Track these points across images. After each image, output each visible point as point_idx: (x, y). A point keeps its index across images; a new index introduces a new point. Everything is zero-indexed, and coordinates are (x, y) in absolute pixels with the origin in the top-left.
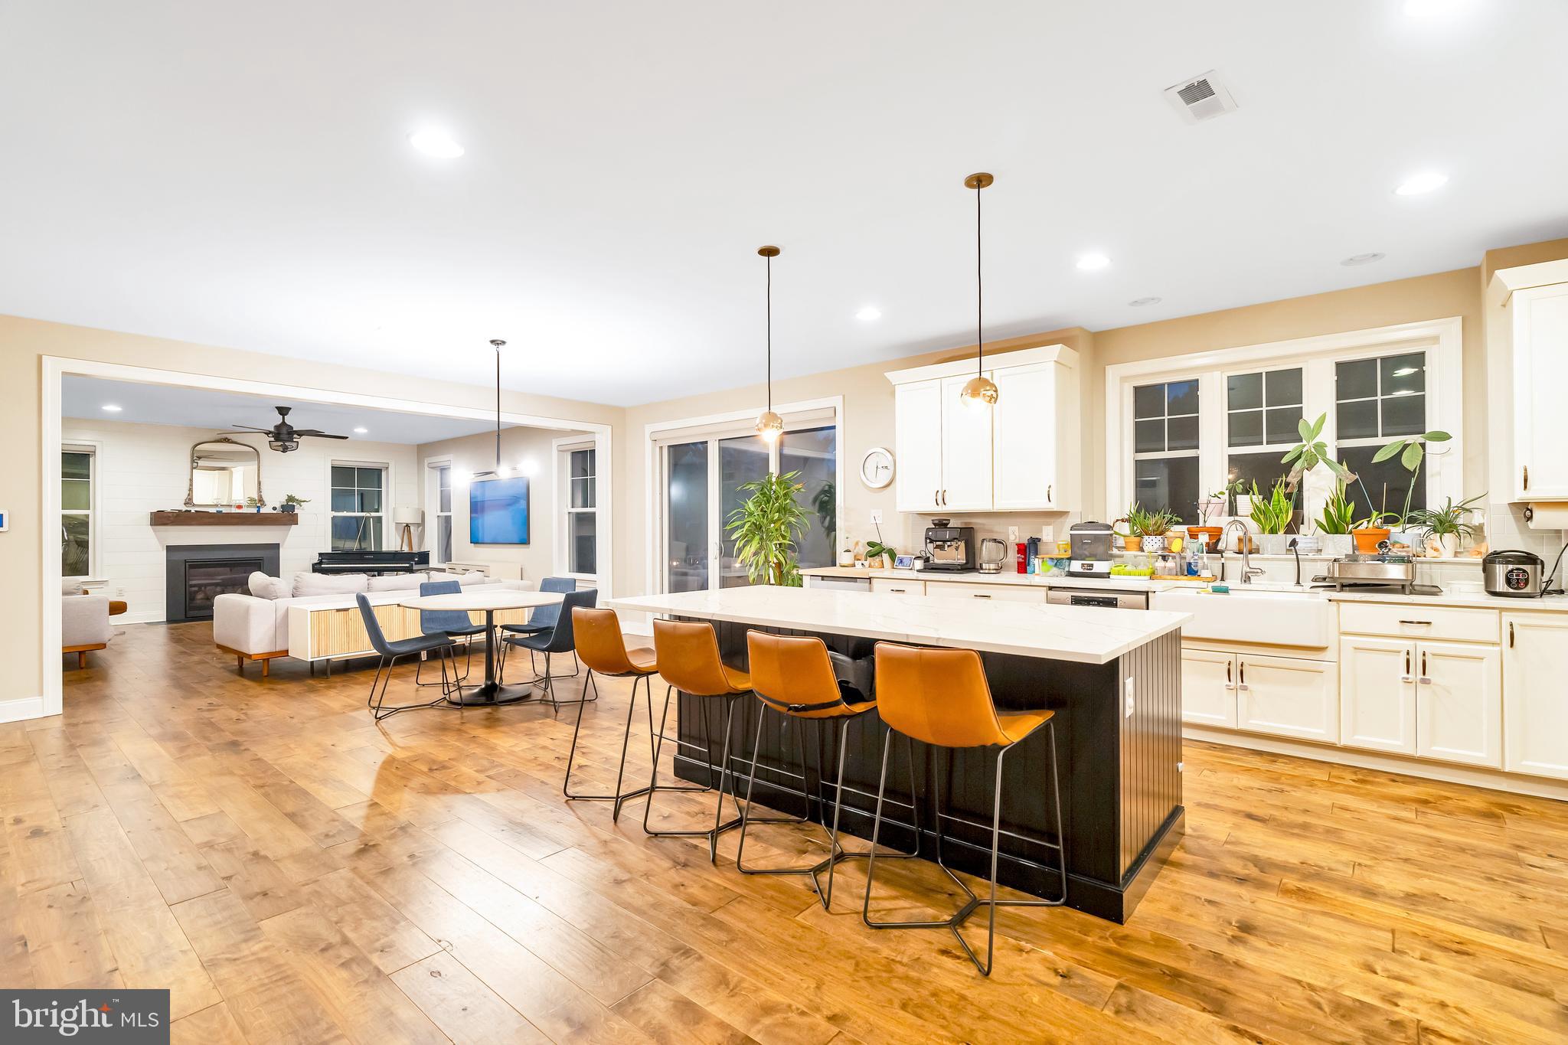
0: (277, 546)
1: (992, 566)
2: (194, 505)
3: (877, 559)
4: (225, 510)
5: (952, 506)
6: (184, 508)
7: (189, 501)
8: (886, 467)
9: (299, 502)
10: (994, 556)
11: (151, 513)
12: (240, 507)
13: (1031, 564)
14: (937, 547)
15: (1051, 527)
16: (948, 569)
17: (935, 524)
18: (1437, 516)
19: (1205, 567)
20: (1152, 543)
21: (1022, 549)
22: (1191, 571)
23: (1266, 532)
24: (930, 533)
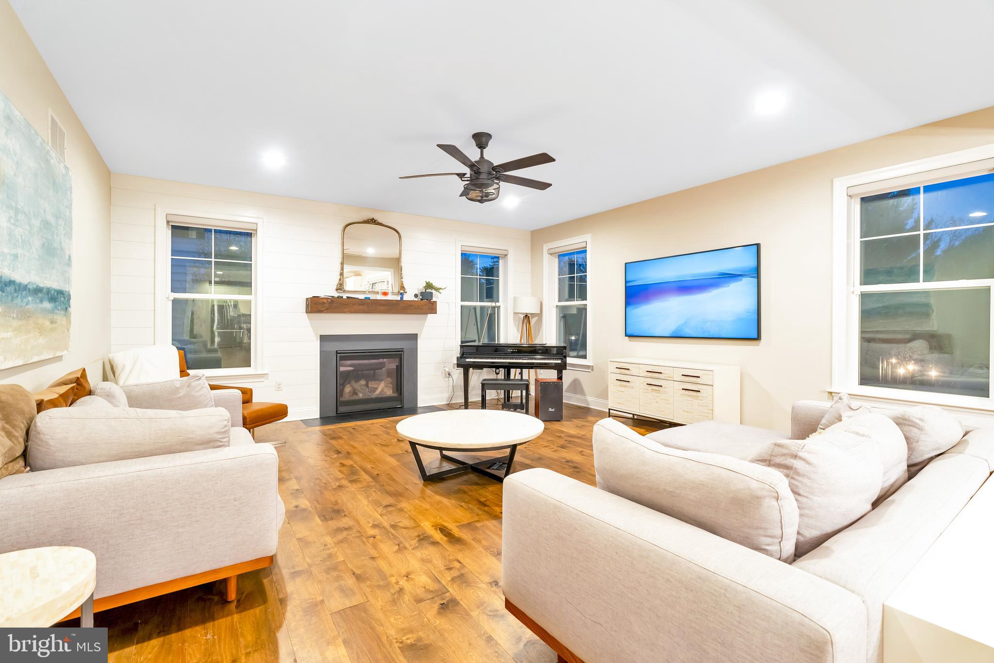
0: (414, 337)
2: (344, 291)
4: (373, 297)
6: (336, 295)
7: (340, 287)
9: (437, 289)
11: (307, 299)
12: (385, 294)
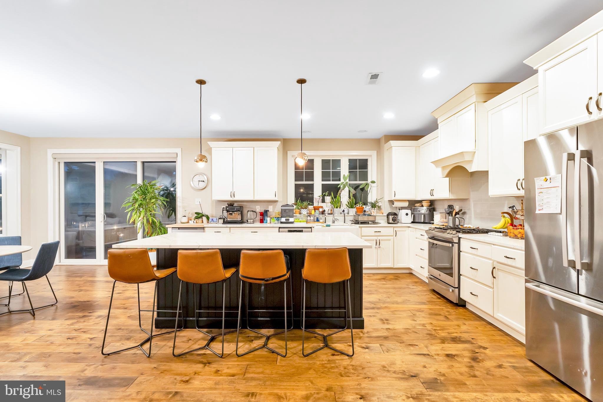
1: (252, 221)
3: (200, 220)
5: (237, 198)
8: (203, 181)
10: (252, 217)
13: (266, 219)
14: (230, 214)
15: (272, 206)
16: (236, 223)
17: (228, 205)
18: (372, 203)
19: (321, 219)
20: (304, 212)
21: (262, 214)
22: (318, 220)
23: (335, 208)
24: (228, 208)
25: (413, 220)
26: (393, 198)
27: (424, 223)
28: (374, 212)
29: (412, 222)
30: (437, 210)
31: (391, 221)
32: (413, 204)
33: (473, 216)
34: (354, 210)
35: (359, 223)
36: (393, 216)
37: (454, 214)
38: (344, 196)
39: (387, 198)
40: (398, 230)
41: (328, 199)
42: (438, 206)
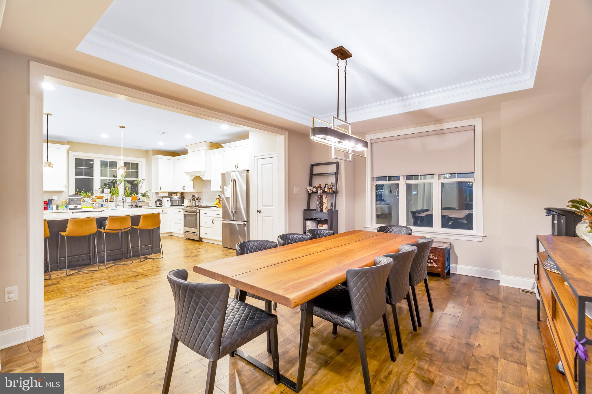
18: (142, 194)
20: (89, 200)
21: (46, 203)
22: (102, 206)
23: (115, 197)
25: (172, 204)
26: (159, 191)
27: (178, 205)
28: (145, 199)
29: (171, 206)
30: (185, 198)
31: (158, 205)
32: (171, 194)
33: (204, 200)
34: (130, 198)
35: (138, 206)
36: (159, 202)
37: (195, 200)
38: (121, 188)
39: (154, 191)
40: (164, 210)
41: (107, 190)
42: (185, 195)
